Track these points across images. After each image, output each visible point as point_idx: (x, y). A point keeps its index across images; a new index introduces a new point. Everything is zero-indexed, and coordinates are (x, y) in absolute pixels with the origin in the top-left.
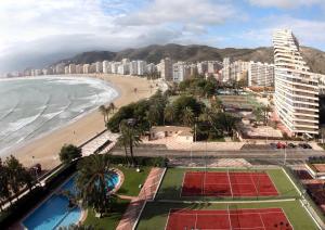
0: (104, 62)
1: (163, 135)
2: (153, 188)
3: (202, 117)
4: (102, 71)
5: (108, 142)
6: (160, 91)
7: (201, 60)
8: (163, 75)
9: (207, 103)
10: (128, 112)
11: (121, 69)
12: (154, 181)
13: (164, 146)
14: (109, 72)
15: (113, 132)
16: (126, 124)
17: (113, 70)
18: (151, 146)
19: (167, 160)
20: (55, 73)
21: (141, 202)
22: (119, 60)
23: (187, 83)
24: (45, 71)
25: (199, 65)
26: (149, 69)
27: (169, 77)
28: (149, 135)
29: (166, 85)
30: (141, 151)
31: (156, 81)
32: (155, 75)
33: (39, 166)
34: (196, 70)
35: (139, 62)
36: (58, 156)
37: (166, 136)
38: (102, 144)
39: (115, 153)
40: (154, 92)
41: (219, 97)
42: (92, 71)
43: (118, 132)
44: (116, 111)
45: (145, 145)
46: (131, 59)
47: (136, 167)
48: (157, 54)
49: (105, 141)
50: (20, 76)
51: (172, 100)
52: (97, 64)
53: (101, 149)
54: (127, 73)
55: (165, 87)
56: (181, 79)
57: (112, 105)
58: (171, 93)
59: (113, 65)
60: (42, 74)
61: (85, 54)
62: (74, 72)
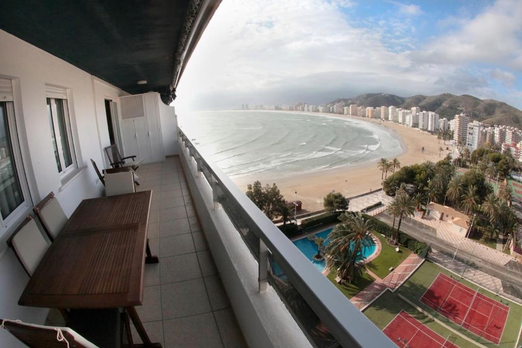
0: (390, 108)
1: (439, 215)
2: (401, 277)
3: (485, 207)
4: (387, 118)
5: (379, 205)
6: (449, 158)
7: (499, 123)
8: (456, 136)
9: (496, 187)
10: (410, 175)
11: (409, 120)
12: (406, 269)
13: (434, 231)
14: (396, 121)
15: (388, 193)
16: (404, 189)
17: (400, 120)
18: (421, 225)
19: (429, 250)
20: (333, 112)
21: (383, 287)
22: (408, 107)
23: (481, 153)
24: (321, 109)
25: (497, 131)
26: (441, 125)
27: (462, 141)
28: (424, 211)
29: (457, 151)
30: (409, 228)
31: (447, 142)
32: (446, 134)
33: (300, 203)
34: (493, 136)
35: (430, 113)
36: (323, 201)
37: (441, 219)
38: (372, 203)
39: (382, 220)
40: (443, 156)
41: (511, 182)
42: (376, 116)
43: (393, 195)
44: (397, 170)
45: (415, 222)
46: (422, 108)
47: (396, 244)
48: (451, 107)
49: (376, 201)
50: (291, 109)
51: (461, 172)
52: (383, 108)
53: (370, 209)
54: (416, 125)
55: (456, 154)
56: (475, 147)
57: (395, 161)
58: (461, 163)
59: (400, 112)
60: (318, 111)
61: (369, 96)
62: (354, 114)
